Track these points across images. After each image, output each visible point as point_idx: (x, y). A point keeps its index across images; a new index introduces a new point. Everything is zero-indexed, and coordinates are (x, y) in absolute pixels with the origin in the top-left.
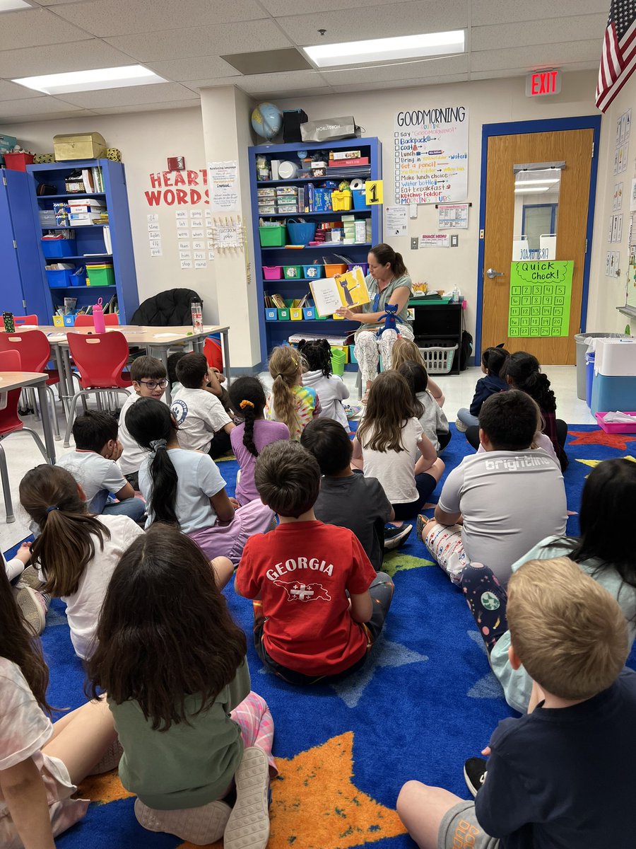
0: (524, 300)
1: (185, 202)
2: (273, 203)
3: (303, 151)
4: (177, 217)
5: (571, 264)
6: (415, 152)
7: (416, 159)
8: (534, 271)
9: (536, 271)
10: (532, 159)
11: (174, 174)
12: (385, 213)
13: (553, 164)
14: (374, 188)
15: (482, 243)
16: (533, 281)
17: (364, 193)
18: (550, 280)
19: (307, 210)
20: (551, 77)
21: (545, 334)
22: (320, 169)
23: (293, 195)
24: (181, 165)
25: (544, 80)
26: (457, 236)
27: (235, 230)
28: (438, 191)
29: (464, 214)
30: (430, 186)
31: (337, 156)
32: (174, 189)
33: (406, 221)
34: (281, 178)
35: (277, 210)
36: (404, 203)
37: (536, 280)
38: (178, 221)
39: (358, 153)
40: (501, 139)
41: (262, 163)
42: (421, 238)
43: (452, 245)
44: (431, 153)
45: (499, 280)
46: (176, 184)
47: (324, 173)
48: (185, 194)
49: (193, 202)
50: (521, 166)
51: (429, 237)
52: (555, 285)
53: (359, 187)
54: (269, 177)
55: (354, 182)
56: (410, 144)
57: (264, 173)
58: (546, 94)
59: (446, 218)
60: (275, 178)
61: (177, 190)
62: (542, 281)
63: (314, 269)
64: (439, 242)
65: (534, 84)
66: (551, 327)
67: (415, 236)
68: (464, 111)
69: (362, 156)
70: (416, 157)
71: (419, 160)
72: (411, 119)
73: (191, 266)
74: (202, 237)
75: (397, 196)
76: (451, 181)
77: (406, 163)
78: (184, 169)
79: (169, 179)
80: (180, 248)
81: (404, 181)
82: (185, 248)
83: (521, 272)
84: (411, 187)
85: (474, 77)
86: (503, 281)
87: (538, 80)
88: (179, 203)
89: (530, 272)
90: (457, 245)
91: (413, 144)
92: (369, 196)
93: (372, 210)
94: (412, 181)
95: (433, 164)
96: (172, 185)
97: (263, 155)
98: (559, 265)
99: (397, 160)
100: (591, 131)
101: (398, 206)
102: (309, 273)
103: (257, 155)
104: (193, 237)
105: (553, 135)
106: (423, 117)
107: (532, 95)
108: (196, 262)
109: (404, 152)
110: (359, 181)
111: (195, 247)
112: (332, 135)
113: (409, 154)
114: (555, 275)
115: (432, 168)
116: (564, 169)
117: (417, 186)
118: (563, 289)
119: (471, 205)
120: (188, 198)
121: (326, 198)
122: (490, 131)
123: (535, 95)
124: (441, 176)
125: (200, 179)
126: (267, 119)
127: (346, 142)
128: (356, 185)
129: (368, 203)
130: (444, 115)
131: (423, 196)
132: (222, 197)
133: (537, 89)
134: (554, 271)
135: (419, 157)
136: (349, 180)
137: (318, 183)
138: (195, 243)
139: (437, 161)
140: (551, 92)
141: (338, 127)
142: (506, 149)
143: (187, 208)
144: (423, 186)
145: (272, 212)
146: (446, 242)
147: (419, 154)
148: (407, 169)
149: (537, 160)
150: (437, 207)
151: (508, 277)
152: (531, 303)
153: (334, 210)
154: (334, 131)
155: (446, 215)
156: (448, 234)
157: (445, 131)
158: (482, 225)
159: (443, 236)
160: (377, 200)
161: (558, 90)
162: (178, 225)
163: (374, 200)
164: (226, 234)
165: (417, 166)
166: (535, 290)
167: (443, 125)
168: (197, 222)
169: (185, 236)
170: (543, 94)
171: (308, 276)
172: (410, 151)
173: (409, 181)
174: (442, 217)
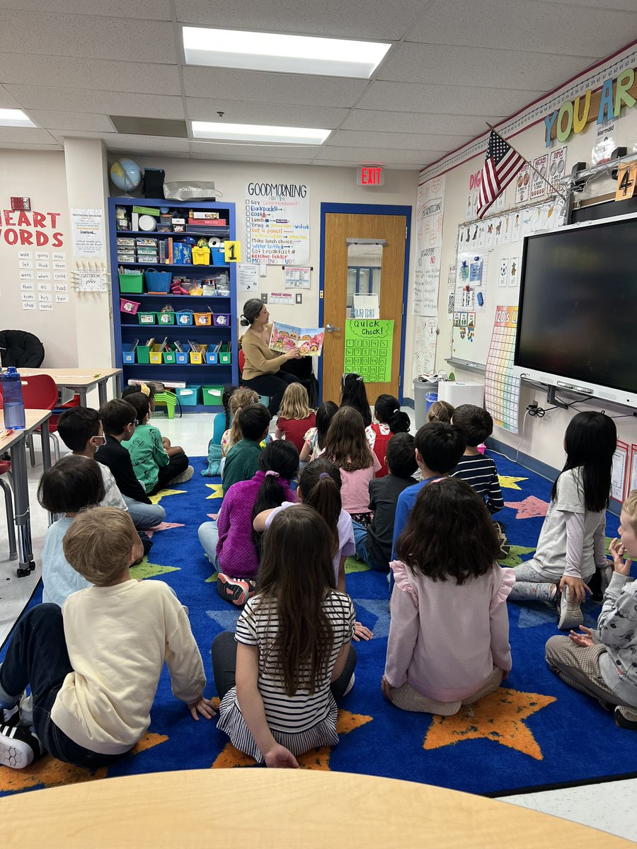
0: (356, 352)
1: (30, 243)
2: (133, 252)
3: (165, 207)
4: (20, 257)
5: (392, 322)
6: (264, 219)
7: (265, 225)
8: (363, 328)
9: (365, 327)
10: (361, 235)
11: (17, 213)
12: (238, 270)
13: (377, 241)
14: (232, 247)
15: (322, 302)
16: (364, 336)
17: (222, 251)
18: (375, 336)
19: (167, 262)
20: (376, 172)
21: (373, 380)
22: (181, 225)
23: (154, 247)
24: (26, 206)
25: (371, 174)
26: (301, 295)
27: (98, 276)
28: (285, 255)
29: (306, 276)
30: (277, 249)
31: (197, 215)
32: (17, 228)
33: (256, 278)
34: (140, 229)
35: (137, 260)
36: (254, 262)
37: (365, 335)
38: (21, 262)
39: (217, 215)
40: (336, 216)
41: (121, 214)
42: (269, 295)
43: (297, 302)
44: (279, 221)
45: (336, 334)
46: (20, 224)
47: (185, 230)
48: (30, 235)
49: (39, 244)
50: (353, 240)
51: (277, 295)
52: (380, 339)
53: (218, 245)
54: (128, 227)
55: (212, 240)
56: (259, 212)
57: (124, 223)
58: (373, 184)
59: (292, 278)
60: (135, 229)
61: (20, 230)
62: (369, 336)
63: (186, 317)
64: (286, 300)
65: (364, 176)
66: (377, 374)
67: (265, 292)
68: (305, 189)
69: (220, 218)
70: (265, 223)
71: (267, 226)
72: (260, 190)
73: (34, 308)
74: (49, 278)
75: (249, 256)
76: (296, 247)
77: (257, 228)
78: (30, 210)
79: (12, 219)
80: (22, 289)
81: (255, 244)
82: (27, 289)
83: (354, 328)
84: (261, 249)
85: (316, 163)
86: (339, 335)
87: (366, 173)
88: (23, 243)
89: (361, 328)
90: (301, 303)
91: (262, 212)
92: (228, 254)
93: (231, 266)
94: (262, 244)
95: (280, 231)
96: (15, 224)
97: (122, 207)
98: (383, 323)
99: (248, 224)
100: (405, 217)
101: (250, 265)
102: (182, 320)
103: (116, 206)
104: (38, 278)
105: (376, 218)
106: (271, 189)
107: (361, 184)
108: (41, 304)
109: (254, 217)
110: (218, 240)
111: (40, 289)
112: (194, 197)
113: (258, 220)
114: (380, 332)
115: (279, 234)
116: (385, 245)
117: (266, 249)
118: (386, 343)
119: (312, 269)
120: (33, 239)
121: (186, 252)
122: (327, 208)
123: (364, 184)
124: (287, 242)
125: (48, 222)
126: (128, 173)
127: (206, 204)
128: (214, 243)
129: (227, 260)
130: (289, 190)
131: (271, 258)
132: (85, 243)
133: (366, 180)
134: (379, 328)
135: (267, 223)
136: (208, 238)
137: (178, 238)
138: (40, 285)
139: (284, 229)
140: (376, 184)
141: (199, 190)
142: (340, 225)
143: (33, 249)
144: (271, 249)
145: (132, 260)
146: (292, 300)
147: (267, 221)
148: (257, 233)
149: (365, 236)
150: (283, 268)
151: (343, 332)
152: (361, 354)
153: (194, 263)
154: (196, 193)
155: (291, 276)
156: (293, 292)
157: (289, 204)
158: (322, 287)
159: (289, 295)
160: (235, 258)
161: (382, 183)
162: (21, 266)
163: (232, 258)
164: (89, 279)
165: (266, 231)
166: (365, 344)
167: (288, 199)
168: (43, 263)
169: (28, 277)
170: (370, 184)
171: (181, 323)
172: (260, 217)
173: (258, 244)
174: (288, 278)
